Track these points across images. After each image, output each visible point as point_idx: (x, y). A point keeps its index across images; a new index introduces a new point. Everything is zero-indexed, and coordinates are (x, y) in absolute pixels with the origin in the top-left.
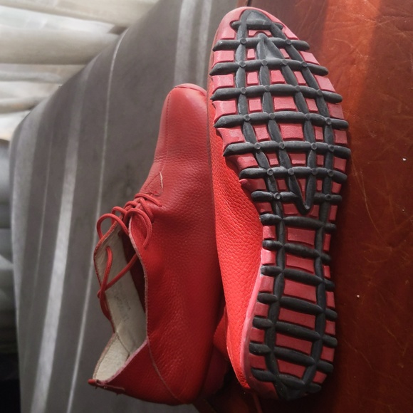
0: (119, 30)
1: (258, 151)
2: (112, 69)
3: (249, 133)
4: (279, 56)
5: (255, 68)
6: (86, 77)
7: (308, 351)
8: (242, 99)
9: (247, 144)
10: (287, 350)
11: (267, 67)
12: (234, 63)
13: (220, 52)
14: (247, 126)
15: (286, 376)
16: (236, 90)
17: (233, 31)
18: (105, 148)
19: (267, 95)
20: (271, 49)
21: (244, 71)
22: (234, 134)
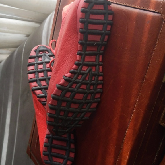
0: (28, 36)
1: (42, 89)
2: (23, 51)
3: (39, 83)
4: (50, 59)
5: (41, 63)
6: (16, 53)
7: (64, 154)
8: (36, 73)
9: (38, 87)
10: (56, 154)
11: (45, 63)
12: (34, 63)
13: (30, 60)
14: (38, 81)
15: (56, 162)
16: (34, 71)
17: (35, 53)
18: (21, 79)
19: (45, 71)
20: (47, 57)
21: (37, 65)
22: (34, 84)
